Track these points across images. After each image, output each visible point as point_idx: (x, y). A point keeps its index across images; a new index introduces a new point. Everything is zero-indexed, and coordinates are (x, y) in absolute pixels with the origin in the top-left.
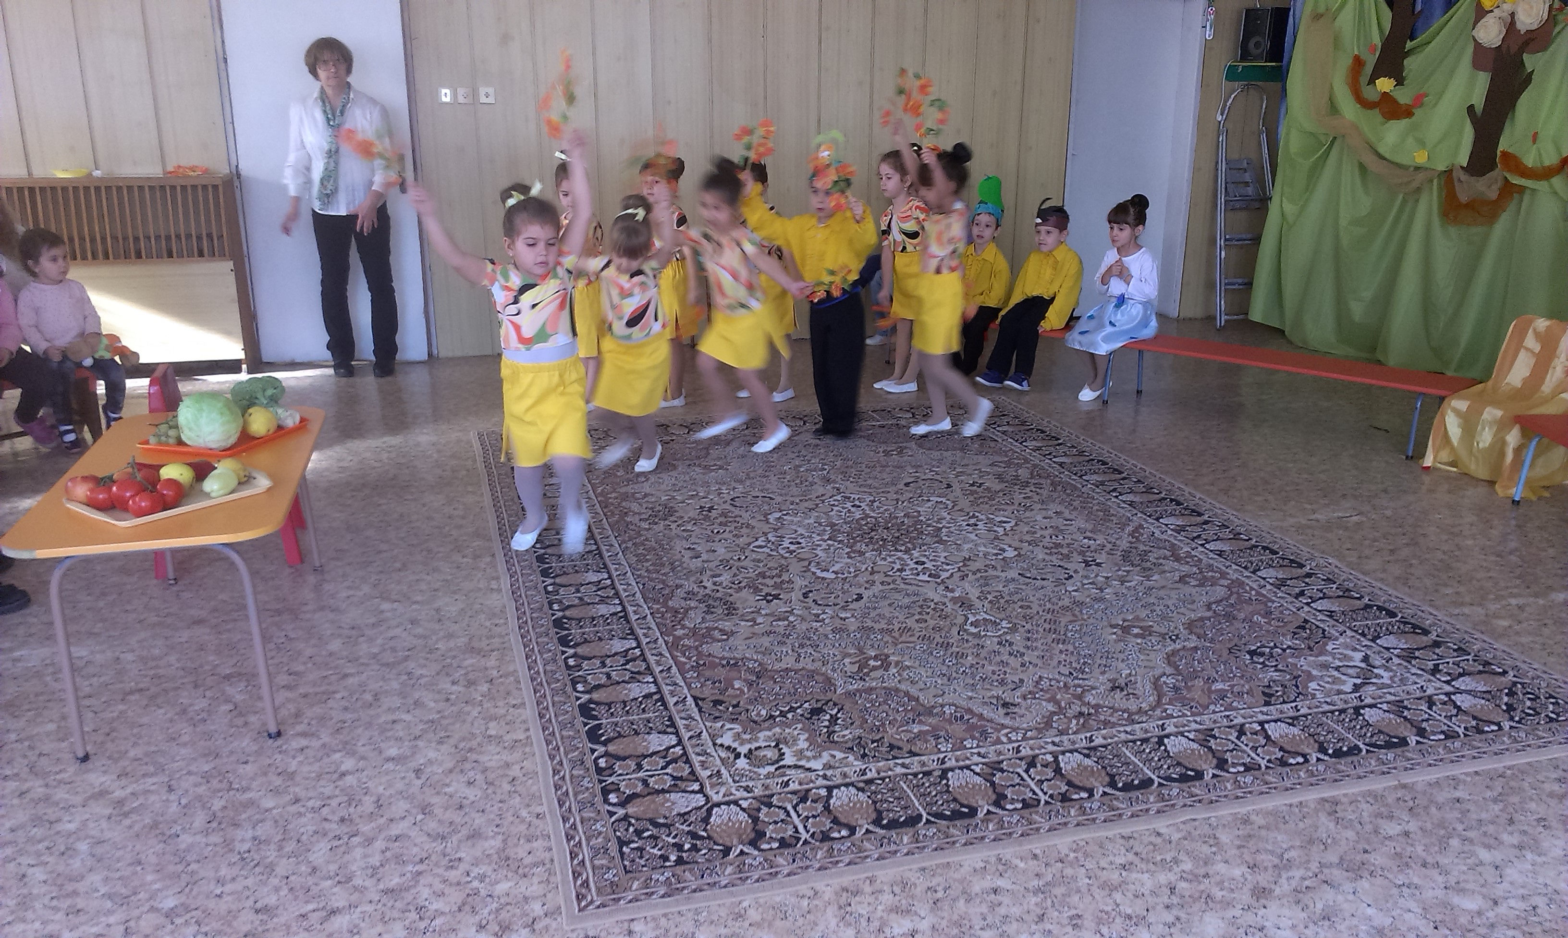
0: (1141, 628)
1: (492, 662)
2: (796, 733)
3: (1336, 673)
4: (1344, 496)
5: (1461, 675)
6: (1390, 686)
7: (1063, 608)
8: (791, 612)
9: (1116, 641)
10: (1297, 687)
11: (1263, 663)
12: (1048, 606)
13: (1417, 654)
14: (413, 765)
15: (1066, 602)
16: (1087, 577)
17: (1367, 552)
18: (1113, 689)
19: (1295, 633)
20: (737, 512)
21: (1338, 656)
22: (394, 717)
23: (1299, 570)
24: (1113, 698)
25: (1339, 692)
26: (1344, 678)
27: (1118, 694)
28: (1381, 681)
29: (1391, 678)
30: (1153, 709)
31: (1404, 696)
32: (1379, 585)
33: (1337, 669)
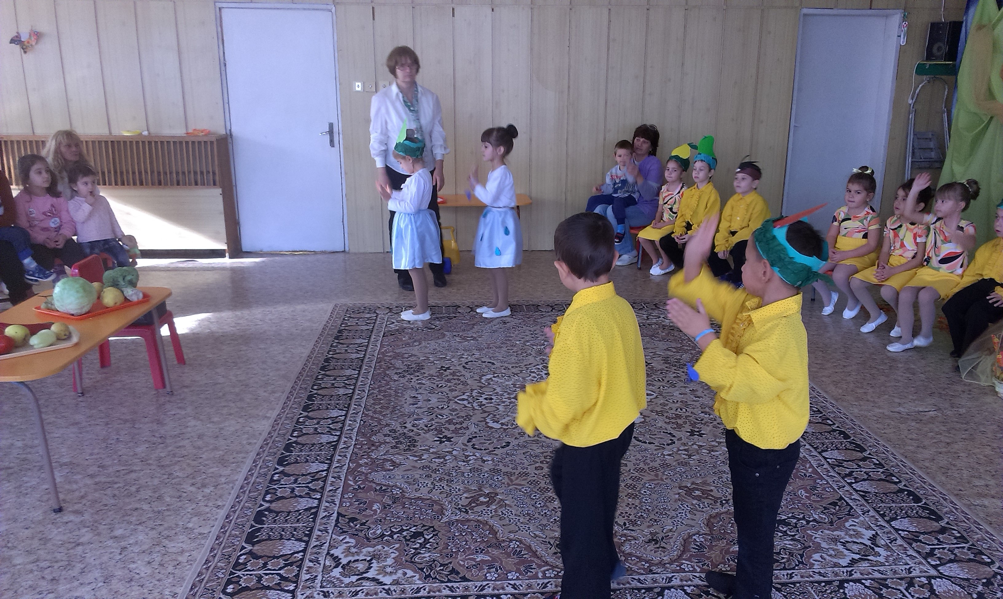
0: (703, 492)
1: (228, 472)
2: (391, 551)
3: (840, 547)
4: (931, 394)
5: (951, 561)
6: (882, 565)
7: (651, 469)
8: (450, 453)
9: (676, 501)
10: (802, 556)
11: (785, 532)
12: (642, 465)
13: (921, 537)
14: (123, 544)
15: (656, 464)
16: (685, 444)
17: (927, 442)
18: (650, 541)
19: (825, 508)
20: (464, 372)
21: (852, 533)
22: (138, 506)
23: (859, 454)
24: (645, 549)
25: (836, 565)
26: (846, 552)
27: (652, 546)
28: (878, 559)
29: (887, 558)
30: (671, 562)
31: (890, 574)
32: (920, 473)
33: (844, 544)
